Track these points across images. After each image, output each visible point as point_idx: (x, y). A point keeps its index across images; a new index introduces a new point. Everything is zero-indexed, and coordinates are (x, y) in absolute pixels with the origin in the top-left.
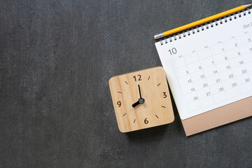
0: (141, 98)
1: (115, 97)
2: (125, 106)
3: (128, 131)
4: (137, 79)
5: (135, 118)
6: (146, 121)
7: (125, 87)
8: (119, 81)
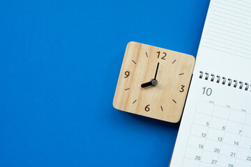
0: (155, 79)
1: (126, 65)
2: (132, 80)
3: (122, 110)
4: (161, 56)
5: (137, 99)
6: (147, 108)
7: (143, 59)
8: (139, 49)
